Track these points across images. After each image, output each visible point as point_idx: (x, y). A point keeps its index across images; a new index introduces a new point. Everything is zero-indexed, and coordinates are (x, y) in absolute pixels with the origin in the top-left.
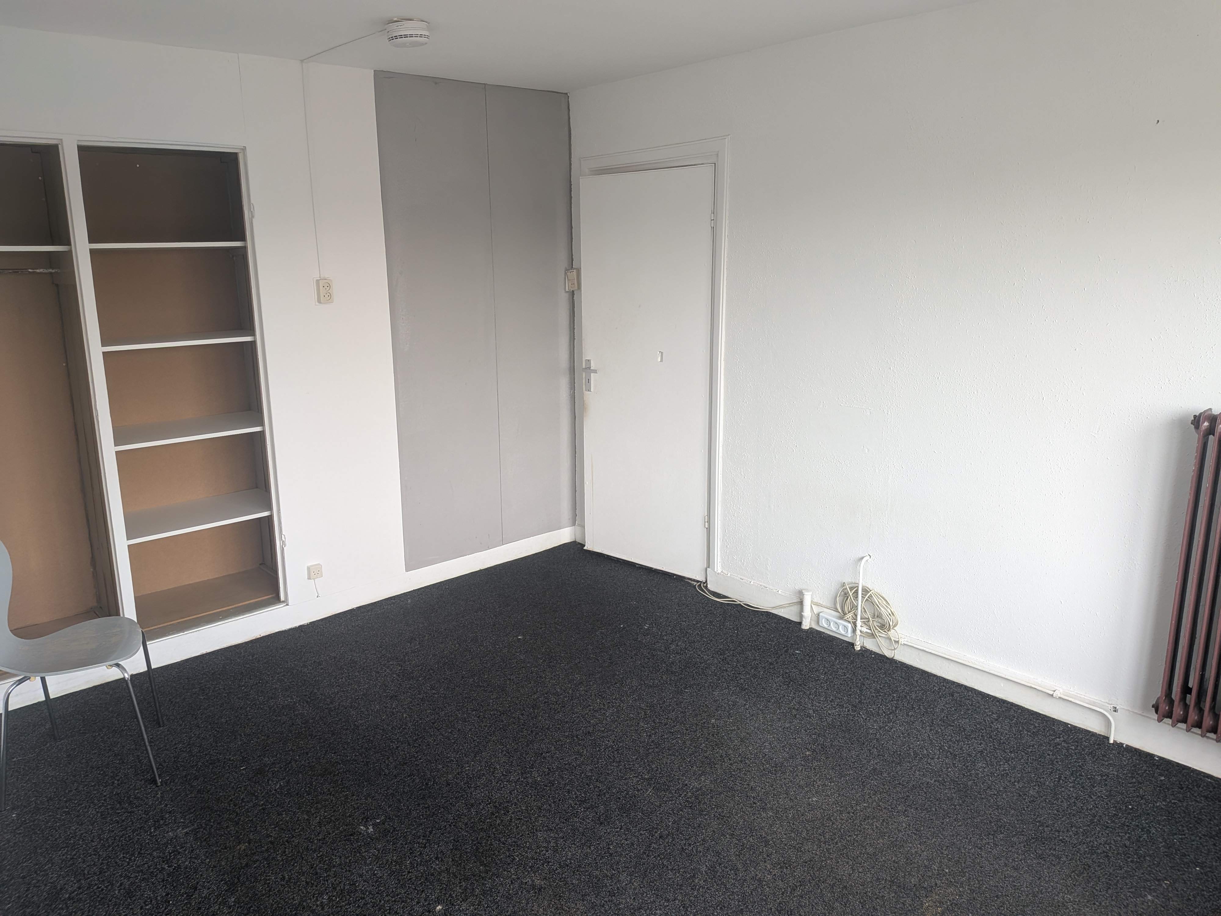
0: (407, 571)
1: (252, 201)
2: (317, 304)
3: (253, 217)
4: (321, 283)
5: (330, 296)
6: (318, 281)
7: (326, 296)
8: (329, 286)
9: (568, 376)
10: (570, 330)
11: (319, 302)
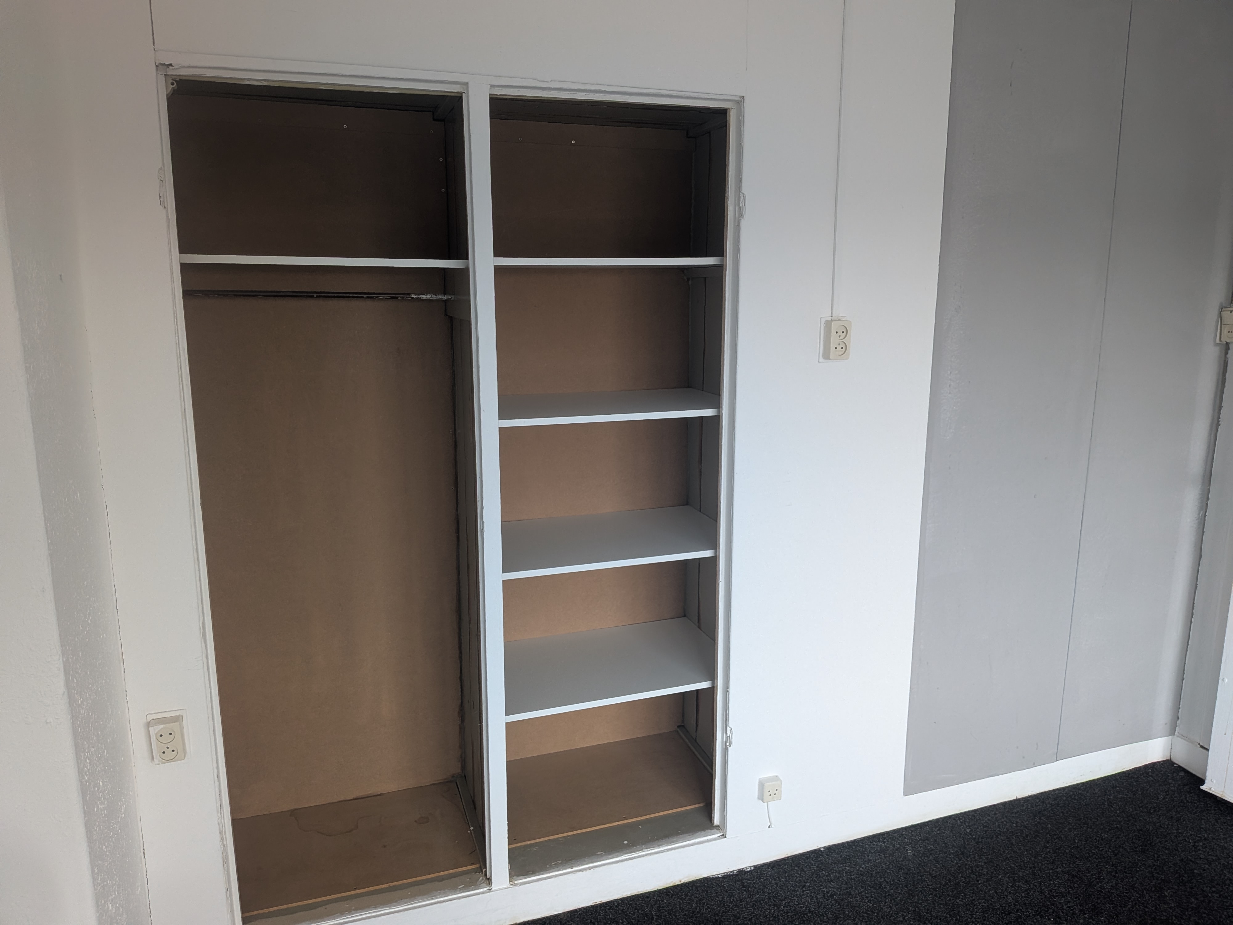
0: (905, 795)
1: (744, 190)
2: (821, 360)
3: (741, 215)
4: (834, 327)
5: (845, 348)
6: (828, 324)
7: (839, 348)
8: (846, 332)
9: (1200, 487)
10: (1214, 410)
11: (826, 356)
